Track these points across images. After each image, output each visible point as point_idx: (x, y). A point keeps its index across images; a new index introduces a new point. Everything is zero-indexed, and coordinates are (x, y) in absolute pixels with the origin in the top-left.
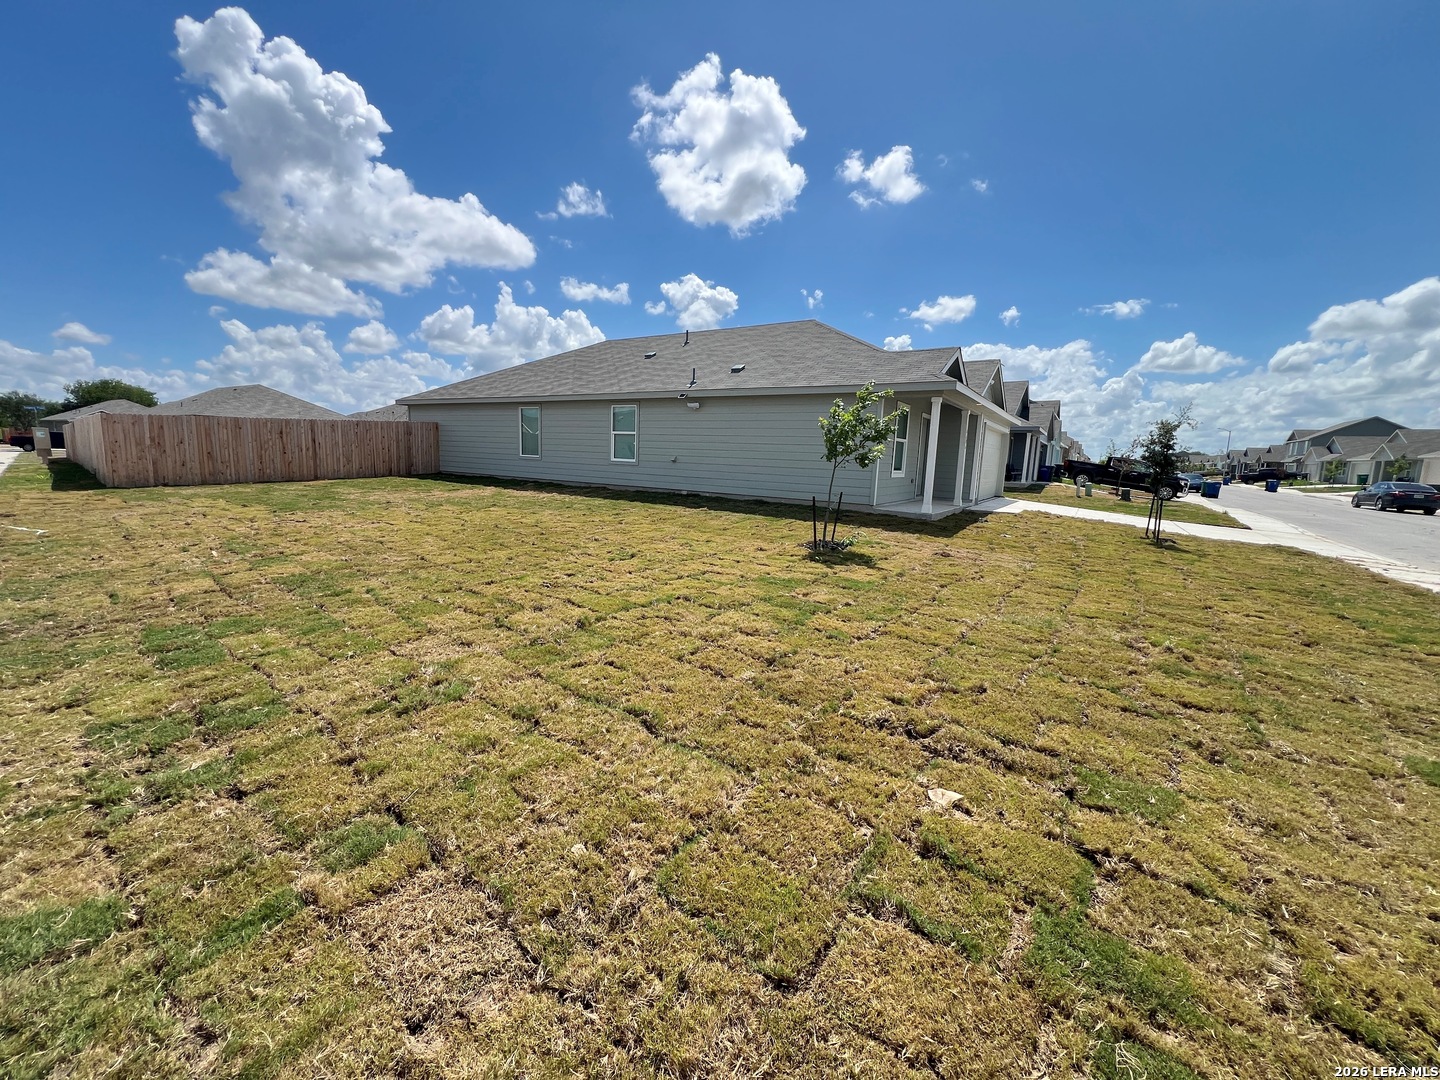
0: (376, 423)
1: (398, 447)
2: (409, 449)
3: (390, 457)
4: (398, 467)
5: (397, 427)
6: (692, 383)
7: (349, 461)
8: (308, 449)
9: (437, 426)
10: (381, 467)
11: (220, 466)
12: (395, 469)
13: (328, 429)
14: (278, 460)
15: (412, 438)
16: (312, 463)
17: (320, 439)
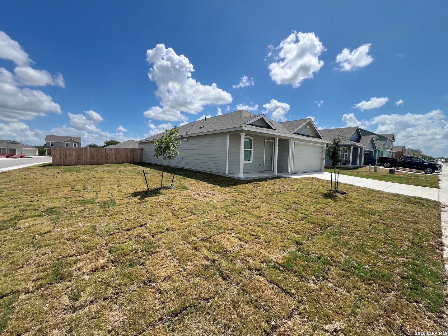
0: (124, 148)
1: (130, 155)
2: (134, 155)
3: (128, 158)
4: (130, 160)
5: (130, 149)
6: (186, 133)
7: (116, 159)
8: (104, 156)
9: (142, 149)
10: (125, 161)
11: (80, 161)
12: (129, 161)
13: (110, 150)
14: (96, 159)
15: (135, 152)
16: (105, 159)
17: (108, 153)
